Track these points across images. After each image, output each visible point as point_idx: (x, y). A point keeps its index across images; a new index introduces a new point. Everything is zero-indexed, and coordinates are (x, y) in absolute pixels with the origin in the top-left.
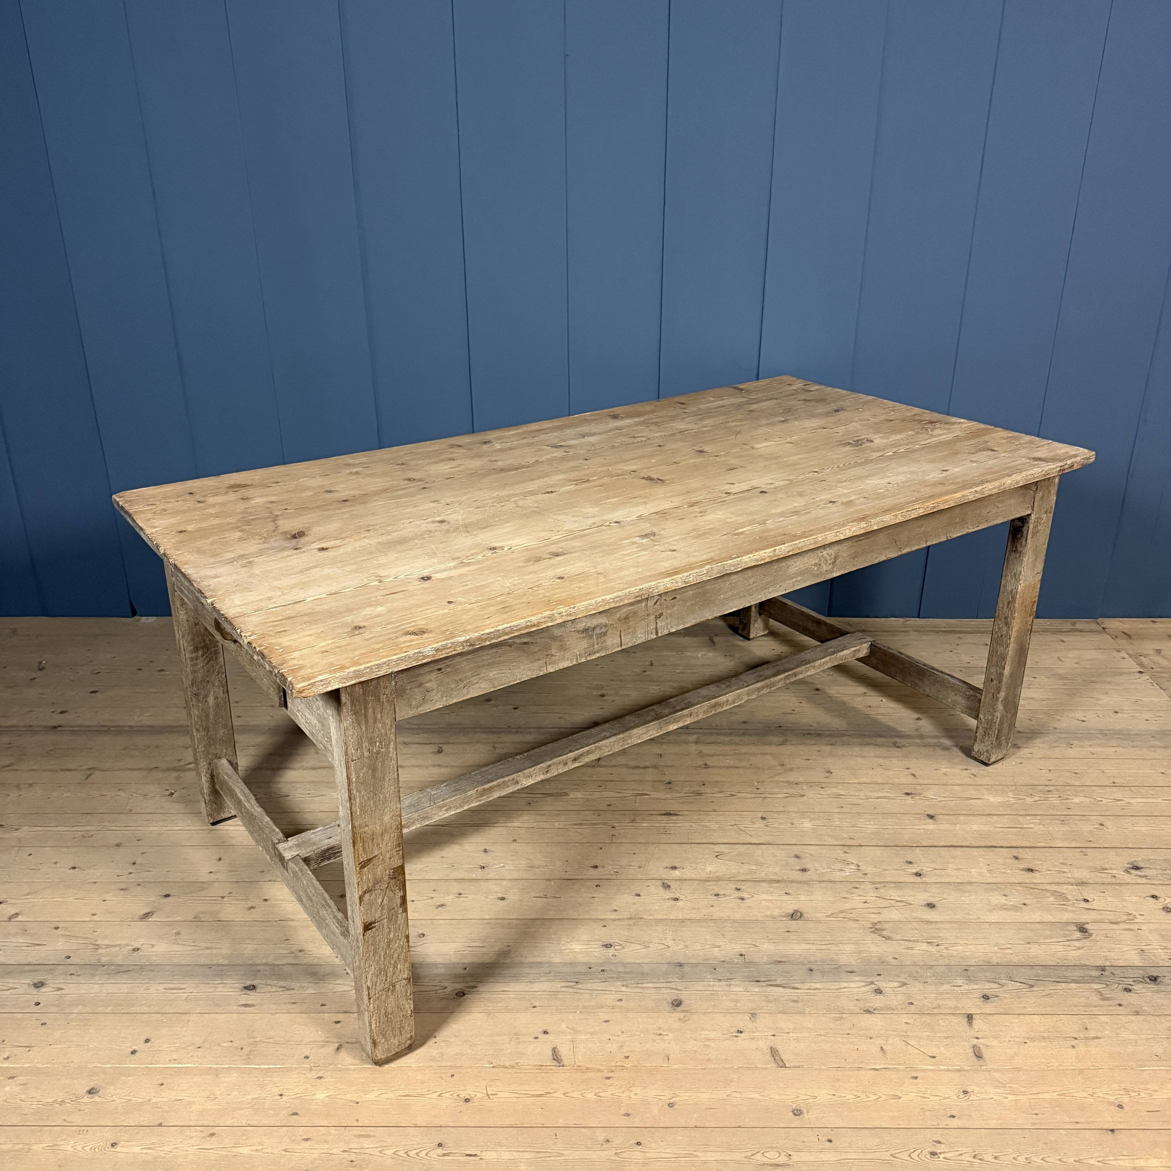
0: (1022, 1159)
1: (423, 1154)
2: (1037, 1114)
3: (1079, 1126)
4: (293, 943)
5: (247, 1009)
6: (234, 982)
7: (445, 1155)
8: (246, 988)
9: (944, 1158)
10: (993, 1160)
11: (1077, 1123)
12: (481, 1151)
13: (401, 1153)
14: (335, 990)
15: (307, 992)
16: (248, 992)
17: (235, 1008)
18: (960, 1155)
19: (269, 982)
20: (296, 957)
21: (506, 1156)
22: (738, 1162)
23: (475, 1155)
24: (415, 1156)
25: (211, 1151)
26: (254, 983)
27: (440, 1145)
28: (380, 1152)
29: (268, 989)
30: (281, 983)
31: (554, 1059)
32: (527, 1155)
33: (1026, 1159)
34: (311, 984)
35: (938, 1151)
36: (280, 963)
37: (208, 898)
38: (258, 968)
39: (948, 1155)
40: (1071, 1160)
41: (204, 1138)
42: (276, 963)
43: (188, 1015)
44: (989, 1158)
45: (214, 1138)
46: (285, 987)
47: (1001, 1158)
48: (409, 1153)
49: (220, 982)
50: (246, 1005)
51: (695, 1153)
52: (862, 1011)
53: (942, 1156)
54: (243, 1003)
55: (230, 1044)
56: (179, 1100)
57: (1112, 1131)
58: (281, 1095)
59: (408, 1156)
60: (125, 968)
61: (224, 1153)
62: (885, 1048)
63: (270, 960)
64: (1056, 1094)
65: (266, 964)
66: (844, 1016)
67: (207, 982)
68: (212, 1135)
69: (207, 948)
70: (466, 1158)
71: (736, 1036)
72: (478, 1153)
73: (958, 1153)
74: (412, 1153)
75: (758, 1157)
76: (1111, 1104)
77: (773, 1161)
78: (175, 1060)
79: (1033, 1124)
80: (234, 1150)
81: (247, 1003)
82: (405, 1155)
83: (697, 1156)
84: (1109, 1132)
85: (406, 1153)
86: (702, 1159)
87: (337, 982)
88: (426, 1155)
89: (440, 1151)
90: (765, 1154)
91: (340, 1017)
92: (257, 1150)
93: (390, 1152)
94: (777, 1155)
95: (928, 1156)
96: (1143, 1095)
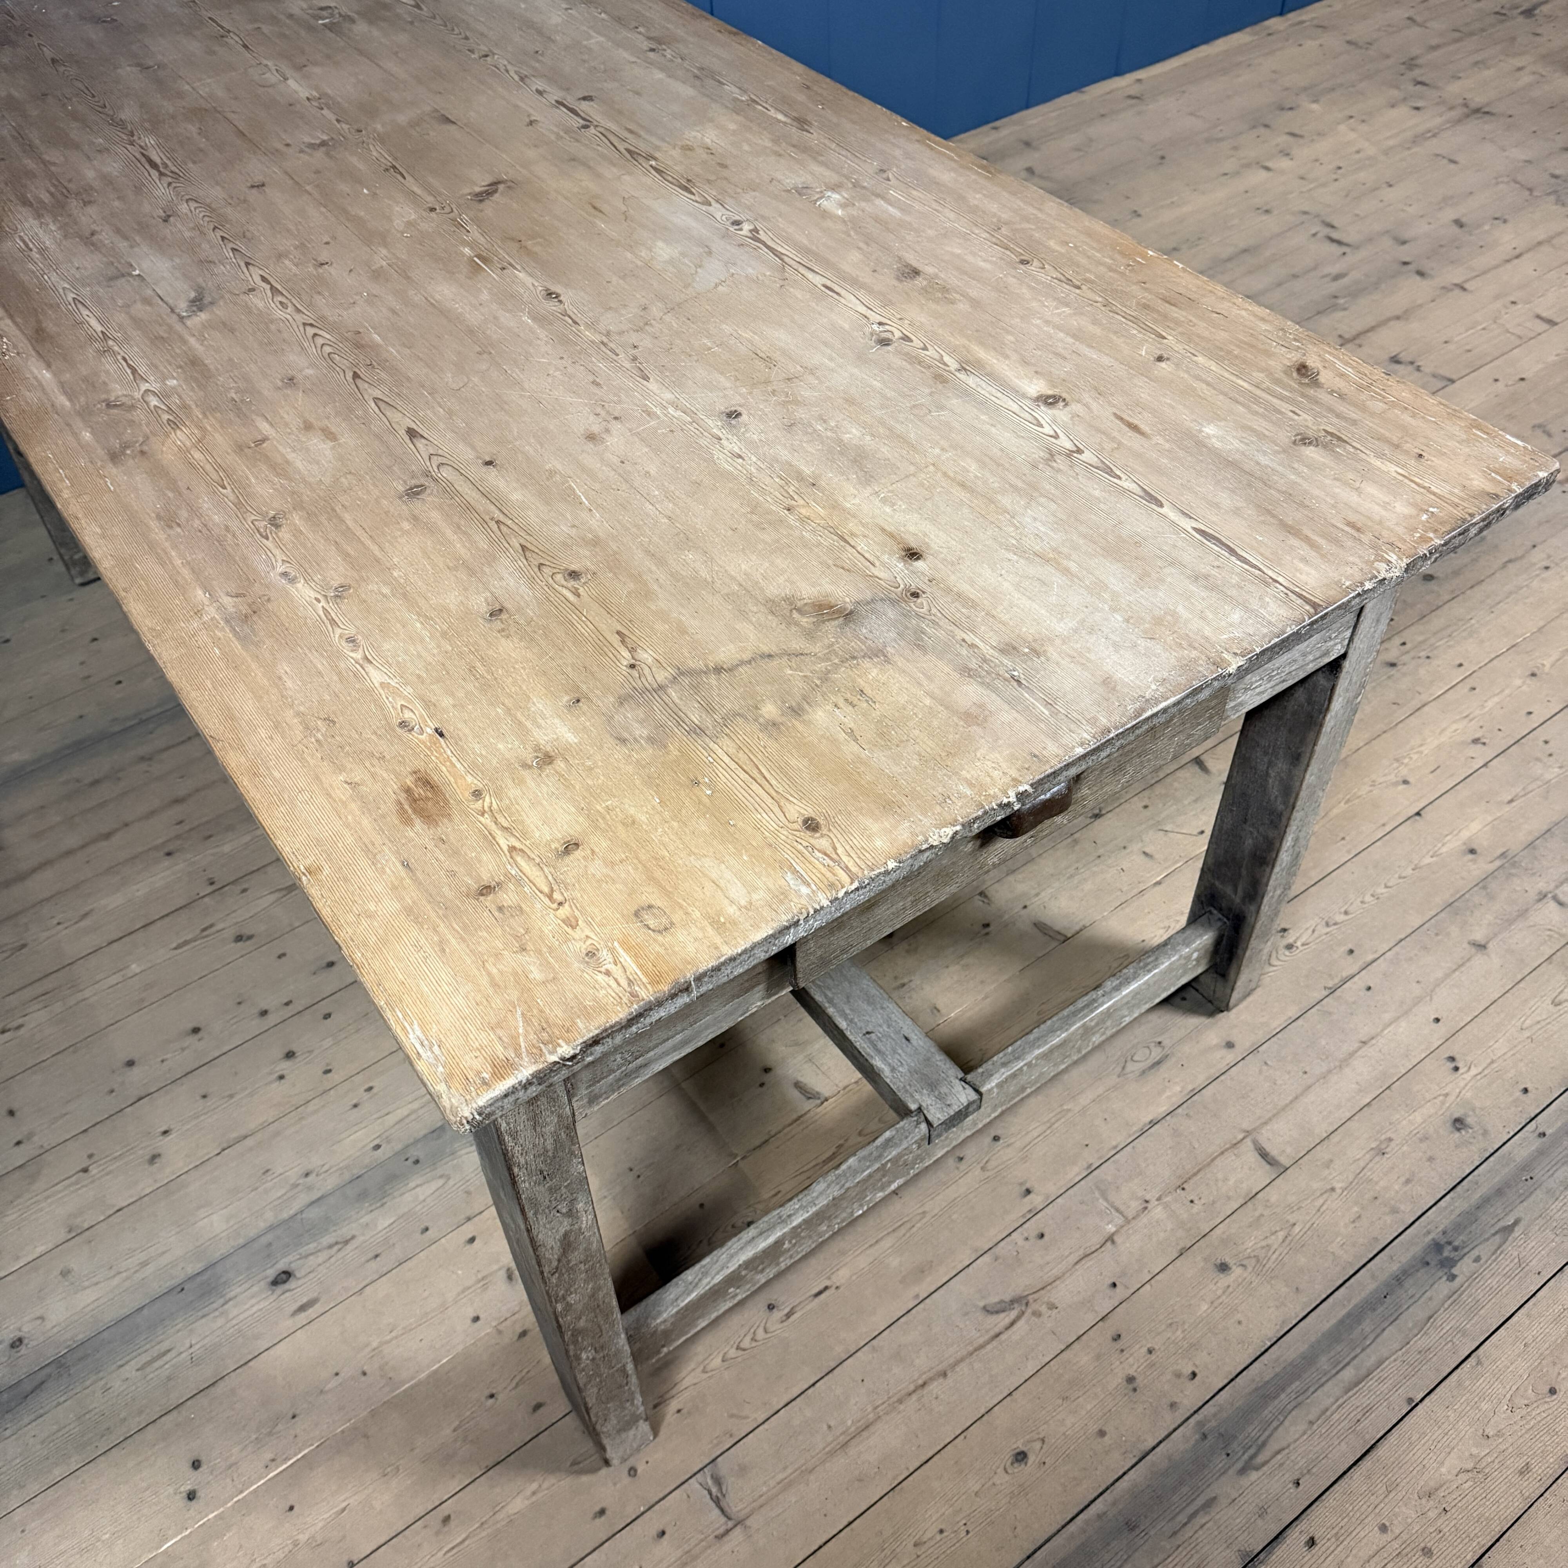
0: (1368, 898)
1: (760, 1334)
2: (1343, 839)
3: (1388, 828)
4: (281, 1170)
5: (311, 1312)
6: (246, 1286)
7: (788, 1315)
8: (275, 1283)
9: (1303, 945)
10: (1347, 917)
11: (1384, 825)
12: (829, 1278)
13: (733, 1353)
14: (421, 1198)
15: (380, 1228)
16: (286, 1286)
17: (289, 1324)
18: (1313, 931)
19: (304, 1250)
20: (310, 1188)
21: (863, 1262)
22: (1115, 1088)
23: (826, 1288)
24: (754, 1344)
25: (467, 1543)
26: (281, 1266)
27: (771, 1307)
28: (704, 1371)
29: (312, 1261)
30: (327, 1240)
31: (809, 1098)
32: (887, 1243)
33: (1373, 895)
34: (376, 1213)
35: (1291, 941)
36: (292, 1212)
37: (59, 1187)
38: (264, 1240)
39: (1303, 939)
40: (1409, 871)
41: (437, 1533)
42: (285, 1215)
43: (221, 1384)
44: (1340, 918)
45: (453, 1523)
46: (337, 1243)
47: (1351, 909)
48: (742, 1345)
49: (222, 1301)
50: (302, 1308)
51: (1065, 1107)
52: (1089, 820)
53: (1299, 944)
54: (295, 1306)
55: (339, 1379)
56: (344, 1510)
57: (1418, 814)
58: (492, 1396)
59: (744, 1350)
60: (27, 1387)
61: (489, 1531)
62: (1147, 850)
63: (270, 1217)
64: (1342, 804)
65: (271, 1228)
66: (1076, 836)
67: (200, 1314)
68: (447, 1520)
69: (144, 1264)
70: (817, 1300)
71: (987, 934)
72: (828, 1283)
73: (1310, 931)
74: (746, 1343)
75: (1130, 1067)
76: (1396, 784)
77: (1150, 1062)
78: (273, 1460)
79: (1349, 852)
80: (501, 1516)
81: (299, 1304)
82: (740, 1353)
83: (1069, 1110)
84: (1417, 818)
85: (738, 1348)
86: (1077, 1109)
87: (412, 1185)
88: (766, 1331)
89: (778, 1315)
90: (1135, 1058)
91: (468, 1230)
92: (534, 1493)
93: (717, 1362)
94: (1147, 1051)
95: (1287, 953)
96: (1415, 757)
